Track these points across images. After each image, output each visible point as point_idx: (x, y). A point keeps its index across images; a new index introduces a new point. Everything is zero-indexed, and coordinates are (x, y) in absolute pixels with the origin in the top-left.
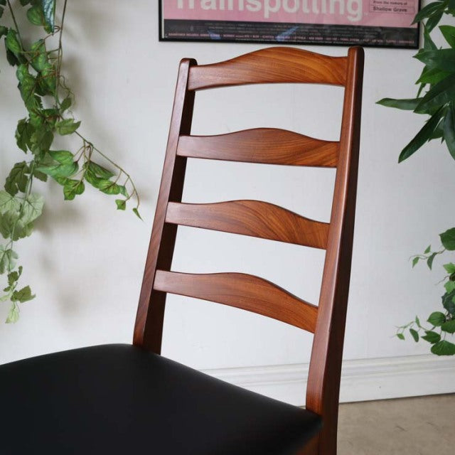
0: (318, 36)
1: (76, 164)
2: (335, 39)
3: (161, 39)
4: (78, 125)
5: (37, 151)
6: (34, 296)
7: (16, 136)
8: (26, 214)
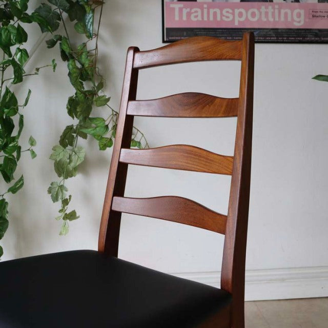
0: (273, 37)
1: (107, 126)
2: (285, 38)
3: (164, 42)
4: (108, 100)
5: (81, 118)
6: (79, 217)
7: (67, 108)
8: (74, 161)
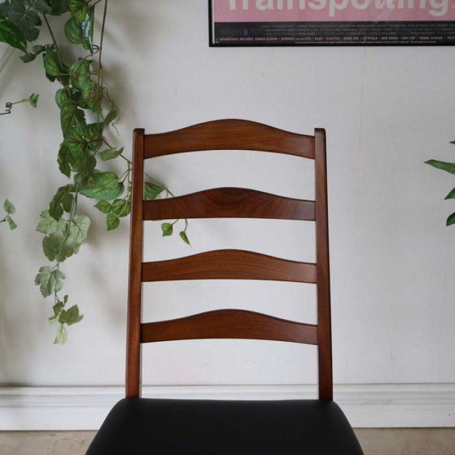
0: (393, 36)
1: (121, 185)
2: (414, 38)
3: (211, 45)
4: (120, 151)
6: (82, 318)
7: (58, 161)
8: (73, 235)
